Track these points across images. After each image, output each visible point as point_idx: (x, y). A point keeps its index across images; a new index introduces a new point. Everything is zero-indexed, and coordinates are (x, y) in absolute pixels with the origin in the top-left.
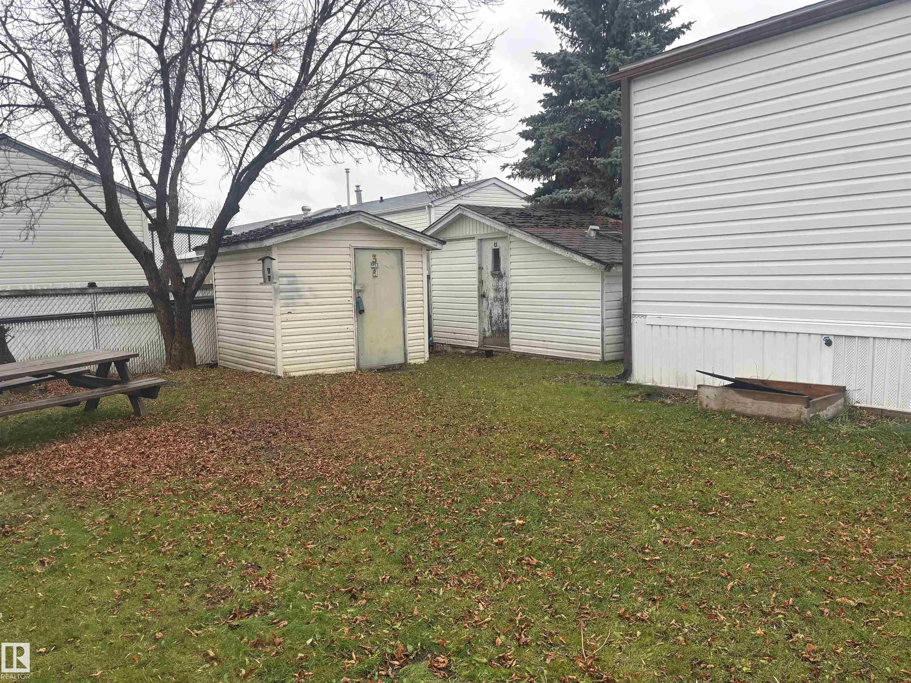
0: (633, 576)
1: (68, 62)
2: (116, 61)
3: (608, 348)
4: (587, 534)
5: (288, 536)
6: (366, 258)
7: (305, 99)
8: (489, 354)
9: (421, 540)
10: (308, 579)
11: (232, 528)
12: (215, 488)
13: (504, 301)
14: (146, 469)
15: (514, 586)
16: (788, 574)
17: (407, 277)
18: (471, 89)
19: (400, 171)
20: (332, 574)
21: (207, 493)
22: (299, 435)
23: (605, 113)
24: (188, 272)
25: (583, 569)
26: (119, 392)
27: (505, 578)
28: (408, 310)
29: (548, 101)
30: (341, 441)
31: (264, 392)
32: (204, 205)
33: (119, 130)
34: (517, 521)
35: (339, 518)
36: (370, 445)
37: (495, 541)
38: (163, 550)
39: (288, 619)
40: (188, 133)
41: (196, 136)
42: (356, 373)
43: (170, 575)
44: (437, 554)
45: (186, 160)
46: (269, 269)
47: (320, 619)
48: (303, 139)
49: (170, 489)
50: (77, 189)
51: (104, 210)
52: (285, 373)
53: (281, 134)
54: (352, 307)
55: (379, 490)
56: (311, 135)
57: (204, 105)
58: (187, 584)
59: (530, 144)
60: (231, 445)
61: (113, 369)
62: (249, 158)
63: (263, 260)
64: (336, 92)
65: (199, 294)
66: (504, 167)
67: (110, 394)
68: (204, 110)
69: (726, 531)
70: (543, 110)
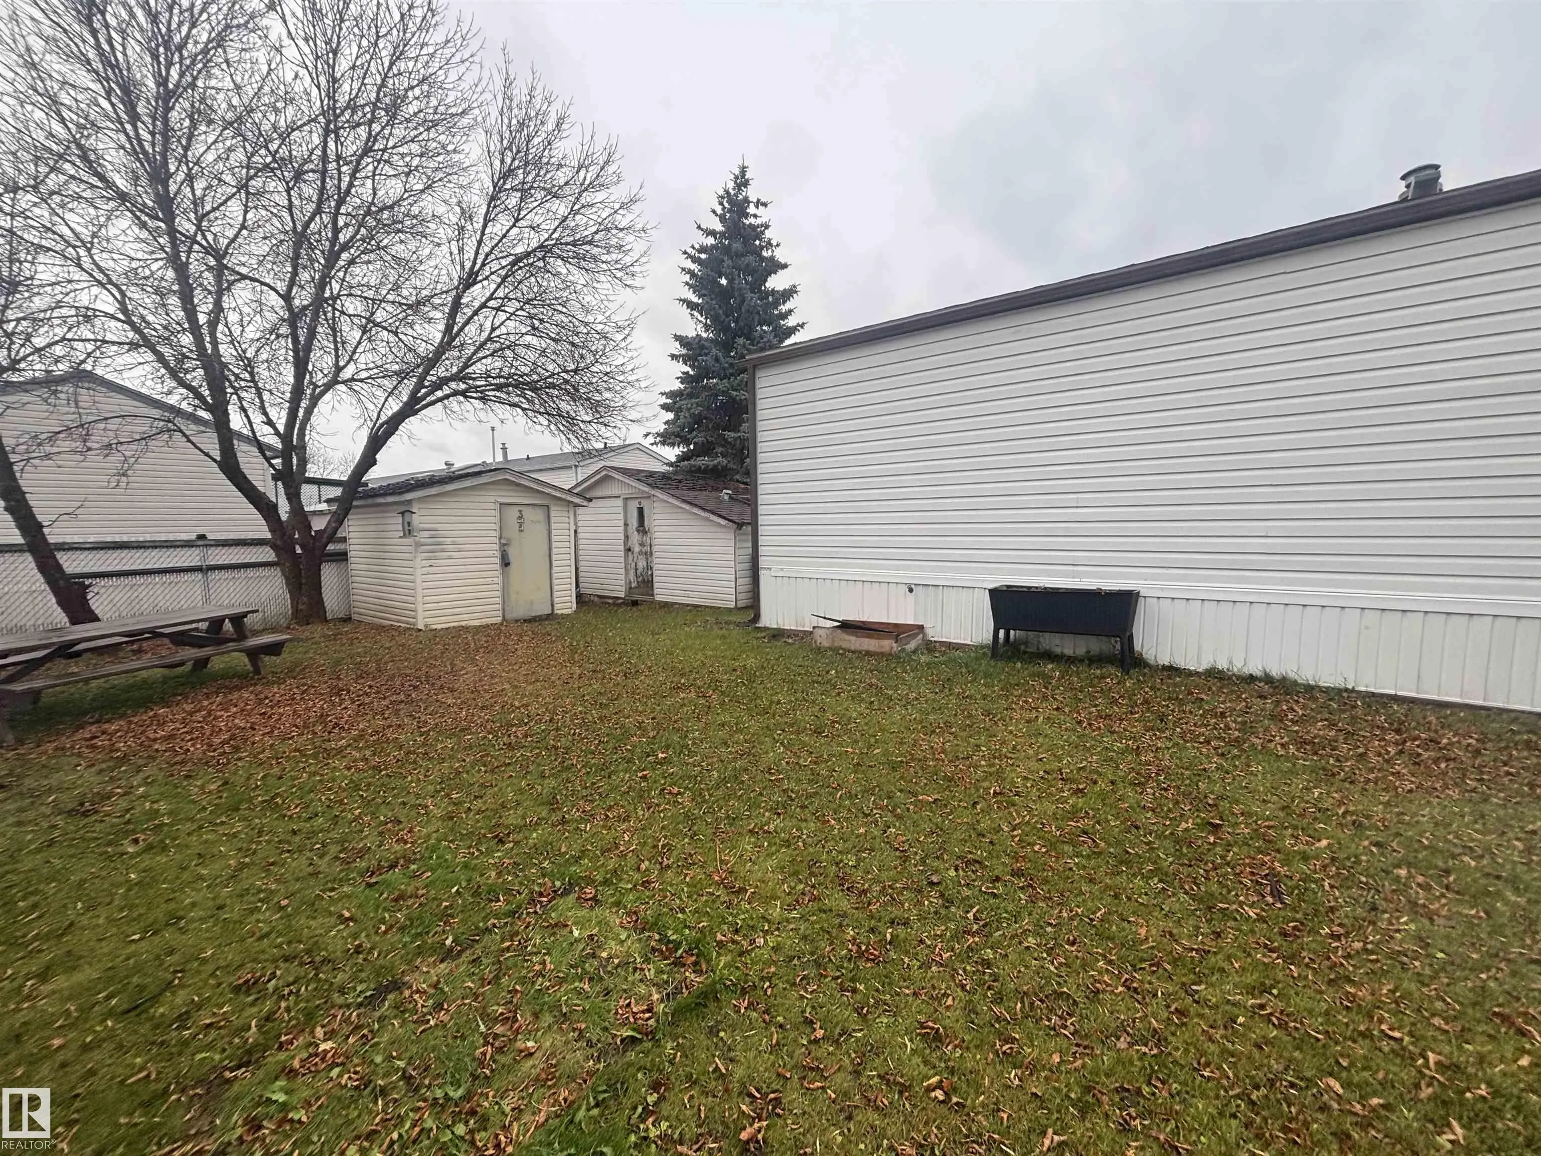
0: (761, 794)
1: (173, 301)
2: (233, 305)
3: (740, 597)
4: (722, 761)
5: (431, 788)
6: (513, 513)
7: (448, 359)
8: (635, 603)
9: (568, 781)
10: (452, 829)
11: (369, 785)
12: (349, 745)
13: (649, 554)
14: (268, 730)
15: (656, 814)
16: (883, 780)
17: (554, 532)
18: (614, 363)
19: (546, 432)
20: (478, 821)
21: (340, 751)
22: (442, 687)
23: (735, 393)
24: (319, 524)
25: (719, 793)
26: (234, 651)
27: (649, 808)
28: (555, 563)
29: (685, 378)
30: (486, 691)
31: (403, 645)
32: (337, 456)
33: (237, 376)
34: (660, 755)
35: (485, 766)
36: (517, 694)
37: (640, 775)
38: (289, 813)
39: (433, 870)
40: (320, 384)
41: (328, 387)
42: (501, 624)
43: (297, 839)
44: (584, 792)
45: (316, 410)
46: (409, 524)
47: (466, 866)
48: (447, 397)
49: (296, 750)
50: (184, 435)
51: (218, 459)
52: (426, 626)
53: (423, 391)
54: (497, 560)
55: (526, 736)
56: (455, 393)
57: (337, 356)
58: (318, 846)
59: (670, 416)
60: (367, 700)
61: (228, 626)
62: (388, 413)
63: (403, 513)
64: (480, 355)
65: (331, 547)
66: (646, 435)
67: (223, 653)
68: (337, 361)
69: (837, 749)
70: (682, 387)
